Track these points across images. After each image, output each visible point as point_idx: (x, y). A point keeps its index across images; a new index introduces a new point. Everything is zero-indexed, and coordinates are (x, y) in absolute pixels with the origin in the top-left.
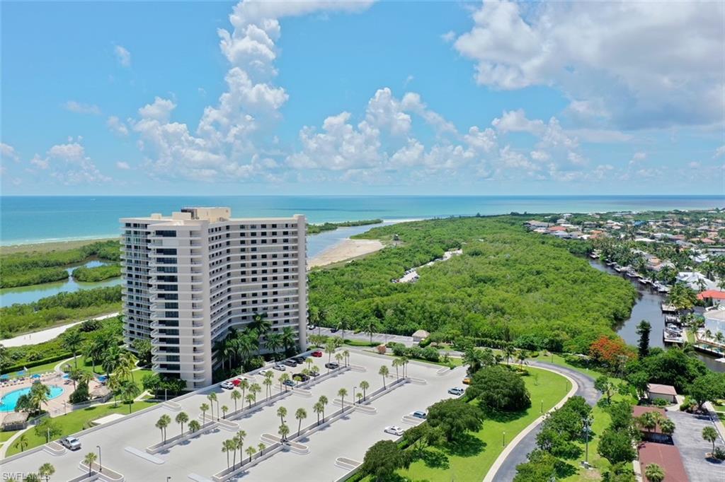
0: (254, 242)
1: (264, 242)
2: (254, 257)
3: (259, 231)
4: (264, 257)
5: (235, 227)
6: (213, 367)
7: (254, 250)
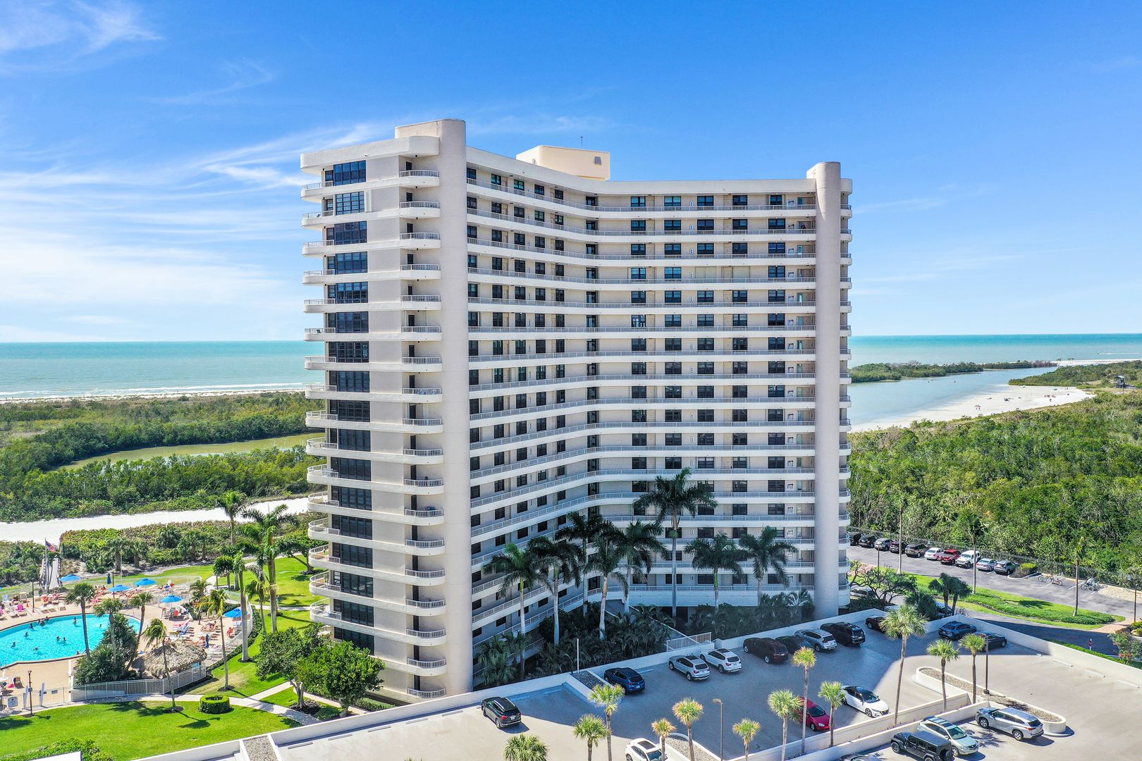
0: (673, 249)
1: (706, 250)
2: (673, 298)
3: (690, 215)
4: (706, 298)
7: (673, 275)
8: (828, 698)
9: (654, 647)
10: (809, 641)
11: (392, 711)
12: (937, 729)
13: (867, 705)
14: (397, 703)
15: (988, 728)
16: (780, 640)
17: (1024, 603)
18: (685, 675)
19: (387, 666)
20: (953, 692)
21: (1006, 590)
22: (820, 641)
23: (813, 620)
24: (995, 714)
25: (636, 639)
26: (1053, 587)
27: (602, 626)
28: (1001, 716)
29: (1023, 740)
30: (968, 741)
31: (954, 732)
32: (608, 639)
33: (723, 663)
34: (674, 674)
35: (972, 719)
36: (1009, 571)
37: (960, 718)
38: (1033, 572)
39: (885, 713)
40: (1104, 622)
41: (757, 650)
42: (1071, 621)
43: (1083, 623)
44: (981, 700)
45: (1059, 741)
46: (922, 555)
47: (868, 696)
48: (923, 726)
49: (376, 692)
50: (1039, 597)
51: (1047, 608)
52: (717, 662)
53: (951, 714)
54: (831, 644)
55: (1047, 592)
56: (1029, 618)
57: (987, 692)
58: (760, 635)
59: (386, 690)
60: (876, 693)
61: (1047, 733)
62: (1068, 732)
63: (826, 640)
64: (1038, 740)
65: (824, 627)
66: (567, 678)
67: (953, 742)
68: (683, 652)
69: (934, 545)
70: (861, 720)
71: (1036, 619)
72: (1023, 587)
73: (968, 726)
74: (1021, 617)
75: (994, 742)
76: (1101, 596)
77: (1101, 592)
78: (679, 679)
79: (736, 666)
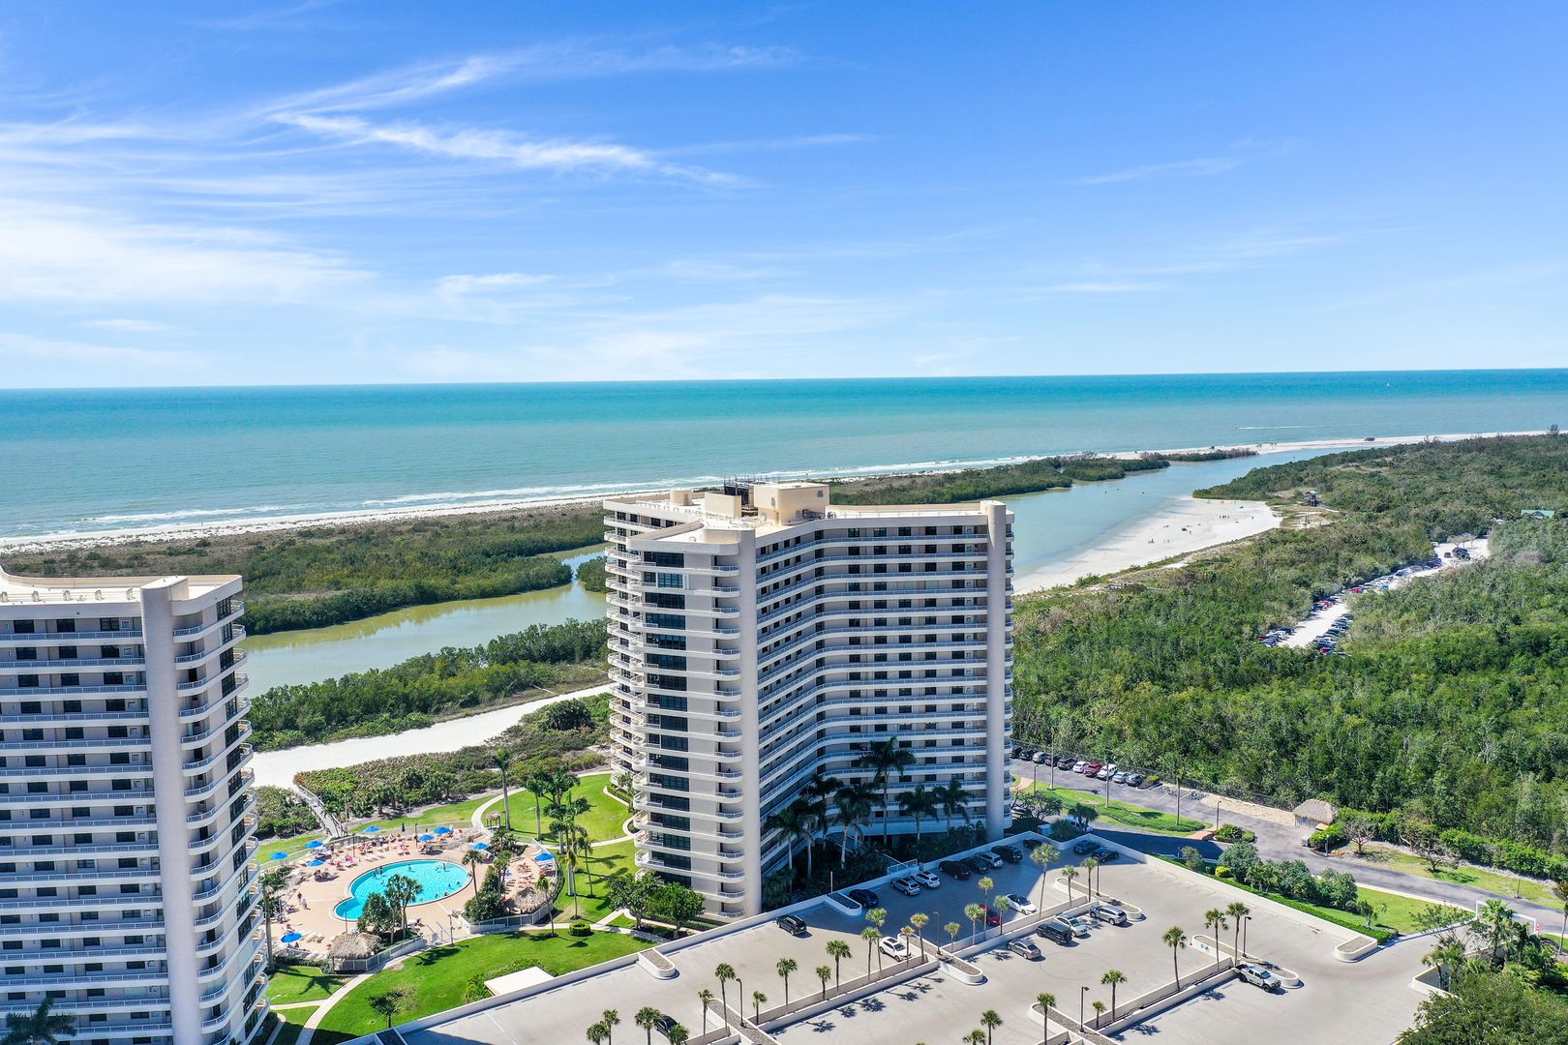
0: (880, 569)
1: (905, 569)
2: (880, 605)
3: (893, 543)
4: (905, 604)
5: (836, 535)
6: (764, 869)
7: (880, 587)
8: (999, 906)
9: (879, 872)
10: (984, 861)
11: (717, 930)
12: (1064, 921)
13: (1023, 907)
14: (720, 924)
15: (1096, 917)
16: (963, 861)
17: (1144, 814)
18: (903, 892)
19: (707, 898)
20: (1077, 895)
21: (1132, 802)
22: (992, 861)
23: (986, 843)
24: (1100, 909)
25: (867, 868)
26: (1169, 798)
27: (843, 860)
28: (1103, 910)
29: (1115, 924)
30: (1082, 927)
31: (1073, 922)
32: (848, 869)
33: (928, 881)
34: (894, 892)
35: (1087, 912)
36: (1138, 783)
37: (1080, 912)
38: (1156, 783)
39: (1035, 911)
40: (1197, 830)
41: (948, 870)
42: (1173, 830)
43: (1181, 831)
44: (1094, 900)
45: (1136, 924)
46: (1071, 768)
47: (1024, 901)
48: (1055, 919)
49: (701, 916)
50: (1156, 808)
51: (1160, 818)
52: (924, 881)
53: (1074, 910)
54: (999, 863)
55: (1162, 803)
56: (1145, 828)
57: (1098, 894)
58: (951, 858)
59: (708, 915)
60: (1028, 899)
61: (1129, 919)
62: (1143, 918)
63: (996, 860)
64: (1123, 924)
65: (994, 850)
66: (825, 898)
67: (1072, 928)
68: (899, 874)
69: (1082, 759)
70: (1019, 917)
71: (1149, 829)
72: (1146, 799)
73: (1084, 917)
74: (1138, 827)
75: (1098, 927)
76: (1202, 805)
77: (1203, 801)
78: (898, 894)
79: (937, 883)
